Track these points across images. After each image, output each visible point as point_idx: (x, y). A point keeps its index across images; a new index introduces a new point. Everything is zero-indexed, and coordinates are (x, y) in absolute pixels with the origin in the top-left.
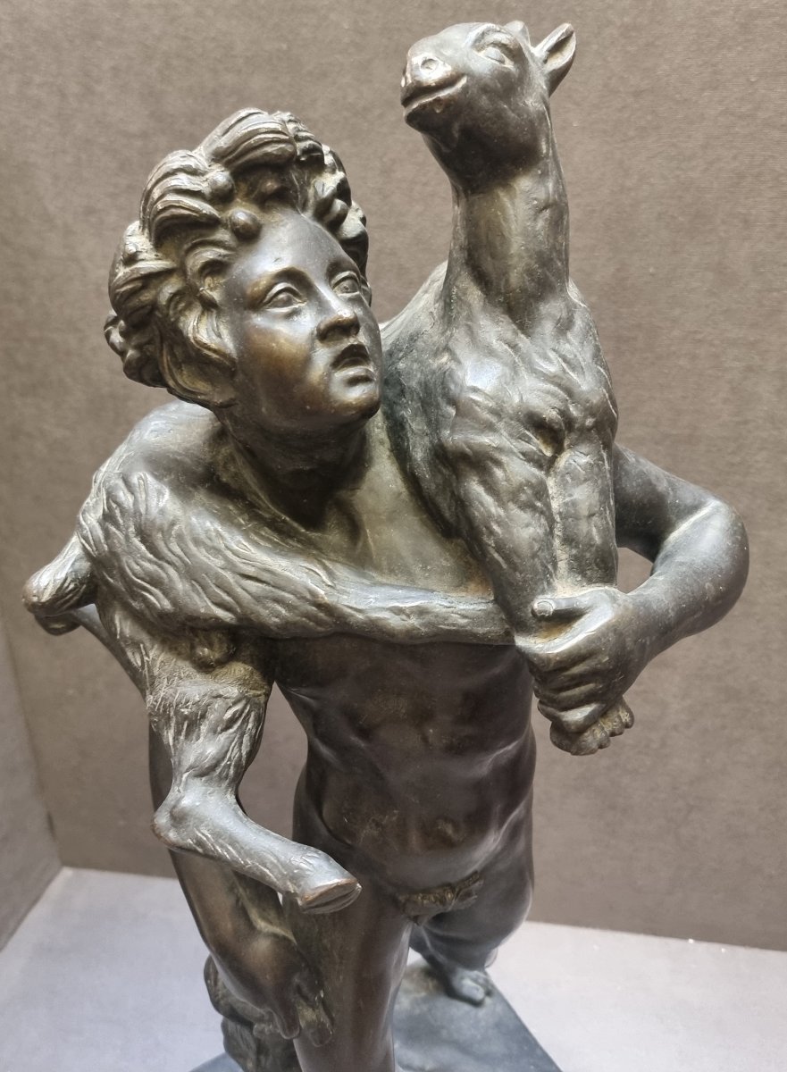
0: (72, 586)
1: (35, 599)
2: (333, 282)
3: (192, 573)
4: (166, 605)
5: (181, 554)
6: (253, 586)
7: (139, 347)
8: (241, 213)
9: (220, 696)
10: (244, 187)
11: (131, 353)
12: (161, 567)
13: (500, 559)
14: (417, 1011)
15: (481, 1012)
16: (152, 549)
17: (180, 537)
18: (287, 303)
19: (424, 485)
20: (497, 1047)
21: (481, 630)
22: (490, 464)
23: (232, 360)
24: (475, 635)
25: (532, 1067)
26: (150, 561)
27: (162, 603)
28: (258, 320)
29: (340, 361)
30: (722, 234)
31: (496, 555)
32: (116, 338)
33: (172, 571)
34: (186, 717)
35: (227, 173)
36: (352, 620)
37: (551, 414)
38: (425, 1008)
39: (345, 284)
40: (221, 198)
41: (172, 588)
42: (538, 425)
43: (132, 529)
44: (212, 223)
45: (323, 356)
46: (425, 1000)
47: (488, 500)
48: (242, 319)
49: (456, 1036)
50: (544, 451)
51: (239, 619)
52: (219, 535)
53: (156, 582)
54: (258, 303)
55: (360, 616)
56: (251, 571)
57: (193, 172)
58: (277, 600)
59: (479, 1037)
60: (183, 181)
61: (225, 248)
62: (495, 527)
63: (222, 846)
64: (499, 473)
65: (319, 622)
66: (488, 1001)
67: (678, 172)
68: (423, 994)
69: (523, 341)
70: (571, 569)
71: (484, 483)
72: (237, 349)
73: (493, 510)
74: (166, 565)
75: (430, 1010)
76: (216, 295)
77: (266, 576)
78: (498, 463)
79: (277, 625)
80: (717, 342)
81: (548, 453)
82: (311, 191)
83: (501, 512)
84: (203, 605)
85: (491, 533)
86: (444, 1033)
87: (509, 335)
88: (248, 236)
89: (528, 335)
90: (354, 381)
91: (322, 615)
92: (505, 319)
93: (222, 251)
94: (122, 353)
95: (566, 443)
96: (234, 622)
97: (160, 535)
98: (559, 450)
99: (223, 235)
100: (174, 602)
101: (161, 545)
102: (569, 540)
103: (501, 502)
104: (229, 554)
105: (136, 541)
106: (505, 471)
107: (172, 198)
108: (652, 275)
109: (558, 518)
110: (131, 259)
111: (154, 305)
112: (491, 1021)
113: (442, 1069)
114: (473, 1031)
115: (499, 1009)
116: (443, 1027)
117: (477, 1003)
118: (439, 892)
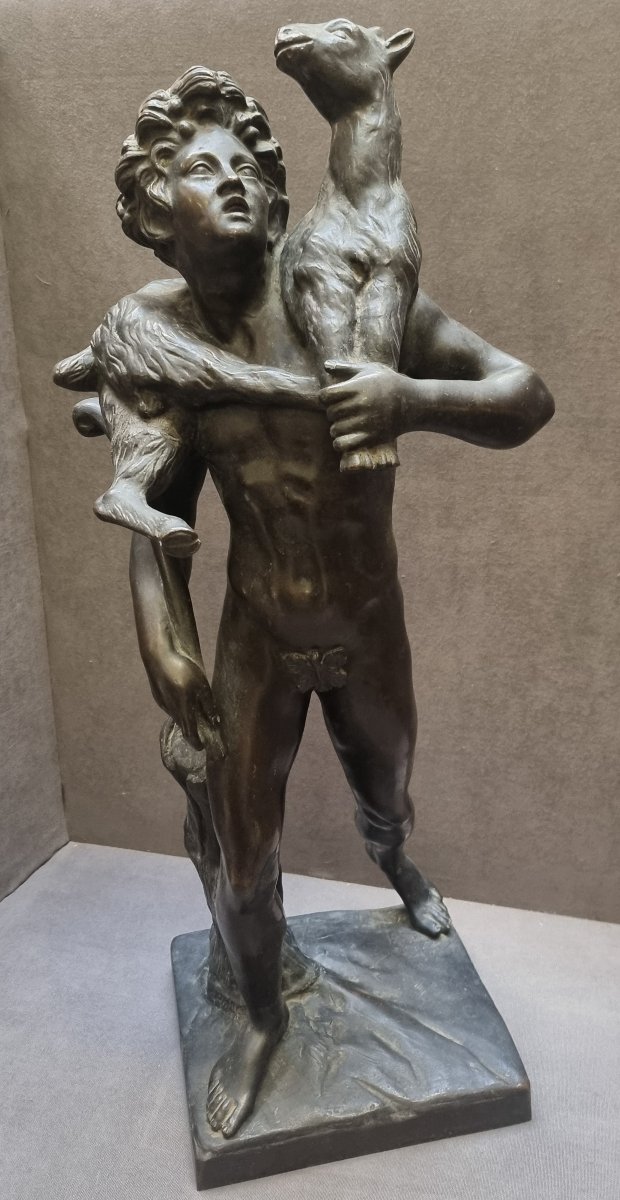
0: (80, 368)
1: (57, 372)
2: (238, 168)
3: (140, 350)
4: (124, 370)
5: (136, 338)
6: (172, 358)
7: (130, 211)
8: (185, 123)
9: (148, 434)
10: (190, 110)
11: (126, 215)
12: (125, 347)
13: (315, 340)
14: (380, 931)
15: (435, 944)
16: (123, 337)
17: (138, 329)
18: (202, 172)
19: (290, 308)
20: (439, 970)
21: (303, 393)
22: (316, 280)
23: (169, 207)
24: (300, 395)
26: (120, 344)
27: (122, 369)
28: (185, 182)
29: (228, 207)
30: (612, 250)
31: (313, 338)
32: (120, 207)
33: (129, 349)
34: (126, 445)
35: (179, 100)
36: (226, 380)
37: (361, 254)
38: (387, 931)
39: (247, 171)
40: (176, 113)
41: (128, 358)
42: (353, 261)
43: (114, 327)
44: (168, 127)
45: (218, 203)
47: (313, 303)
48: (177, 182)
49: (405, 954)
50: (356, 278)
51: (162, 378)
52: (159, 328)
53: (120, 356)
54: (186, 172)
55: (231, 378)
56: (172, 348)
57: (161, 99)
58: (185, 368)
59: (426, 959)
60: (154, 103)
61: (174, 143)
62: (314, 319)
63: (126, 514)
64: (321, 285)
65: (208, 383)
67: (575, 203)
69: (353, 212)
70: (362, 351)
71: (313, 293)
72: (173, 200)
73: (315, 309)
74: (127, 345)
75: (390, 933)
76: (166, 170)
77: (180, 352)
78: (321, 279)
79: (183, 383)
80: (613, 338)
81: (359, 280)
82: (233, 118)
83: (319, 309)
84: (142, 368)
85: (312, 322)
86: (396, 949)
87: (345, 208)
88: (187, 136)
89: (357, 208)
90: (236, 219)
91: (209, 378)
92: (343, 198)
93: (172, 144)
94: (121, 216)
95: (372, 275)
96: (158, 379)
97: (127, 328)
98: (366, 279)
99: (174, 135)
100: (128, 368)
101: (127, 334)
102: (363, 333)
103: (320, 304)
104: (163, 340)
105: (115, 334)
106: (325, 284)
107: (147, 111)
108: (560, 285)
109: (359, 321)
110: (125, 150)
111: (133, 177)
112: (442, 952)
113: (384, 971)
114: (423, 955)
115: (453, 946)
116: (396, 945)
117: (434, 936)
118: (309, 653)
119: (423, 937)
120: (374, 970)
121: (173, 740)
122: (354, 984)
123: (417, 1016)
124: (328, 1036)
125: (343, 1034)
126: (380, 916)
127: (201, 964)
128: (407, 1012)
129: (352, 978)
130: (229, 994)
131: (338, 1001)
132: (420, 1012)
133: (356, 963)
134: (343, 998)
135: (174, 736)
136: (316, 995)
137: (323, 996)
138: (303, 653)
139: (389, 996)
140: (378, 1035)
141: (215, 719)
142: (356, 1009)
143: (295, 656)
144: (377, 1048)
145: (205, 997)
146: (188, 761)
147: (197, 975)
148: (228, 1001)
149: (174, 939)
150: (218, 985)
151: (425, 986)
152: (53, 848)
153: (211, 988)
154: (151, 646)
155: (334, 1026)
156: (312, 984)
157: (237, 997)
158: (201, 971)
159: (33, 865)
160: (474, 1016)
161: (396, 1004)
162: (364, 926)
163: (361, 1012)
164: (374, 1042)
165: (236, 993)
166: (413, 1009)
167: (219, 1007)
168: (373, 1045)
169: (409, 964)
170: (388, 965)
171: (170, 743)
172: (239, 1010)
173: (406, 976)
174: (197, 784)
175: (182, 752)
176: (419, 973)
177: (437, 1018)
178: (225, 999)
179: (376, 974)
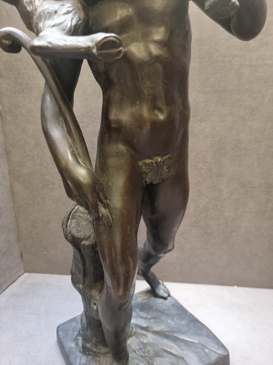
14: (144, 302)
15: (167, 302)
20: (173, 312)
25: (187, 317)
34: (48, 12)
38: (147, 301)
46: (147, 299)
49: (158, 308)
59: (167, 309)
66: (169, 298)
68: (146, 297)
75: (149, 301)
86: (154, 307)
112: (171, 304)
113: (154, 318)
114: (164, 307)
115: (173, 301)
116: (153, 306)
117: (165, 298)
118: (155, 158)
119: (161, 300)
120: (150, 319)
121: (70, 225)
122: (145, 327)
123: (176, 335)
124: (146, 356)
125: (152, 353)
126: (140, 295)
127: (75, 336)
128: (171, 334)
129: (143, 324)
130: (95, 348)
131: (144, 337)
132: (176, 332)
133: (142, 317)
134: (146, 336)
135: (71, 223)
136: (134, 337)
137: (137, 337)
138: (152, 159)
139: (161, 329)
140: (166, 348)
141: (107, 202)
142: (153, 339)
143: (148, 161)
144: (168, 355)
145: (81, 352)
146: (82, 234)
147: (74, 342)
148: (95, 352)
149: (58, 327)
150: (88, 345)
151: (172, 320)
152: (18, 276)
153: (84, 347)
154: (63, 163)
155: (147, 350)
156: (131, 333)
157: (100, 349)
158: (76, 340)
159: (9, 283)
160: (197, 328)
161: (166, 332)
162: (137, 301)
163: (155, 340)
164: (166, 353)
165: (99, 347)
166: (173, 332)
167: (90, 356)
168: (166, 354)
169: (162, 312)
170: (155, 314)
171: (68, 227)
172: (102, 355)
173: (163, 318)
174: (88, 245)
175: (77, 230)
176: (168, 315)
177: (184, 333)
178: (93, 351)
179: (152, 320)
